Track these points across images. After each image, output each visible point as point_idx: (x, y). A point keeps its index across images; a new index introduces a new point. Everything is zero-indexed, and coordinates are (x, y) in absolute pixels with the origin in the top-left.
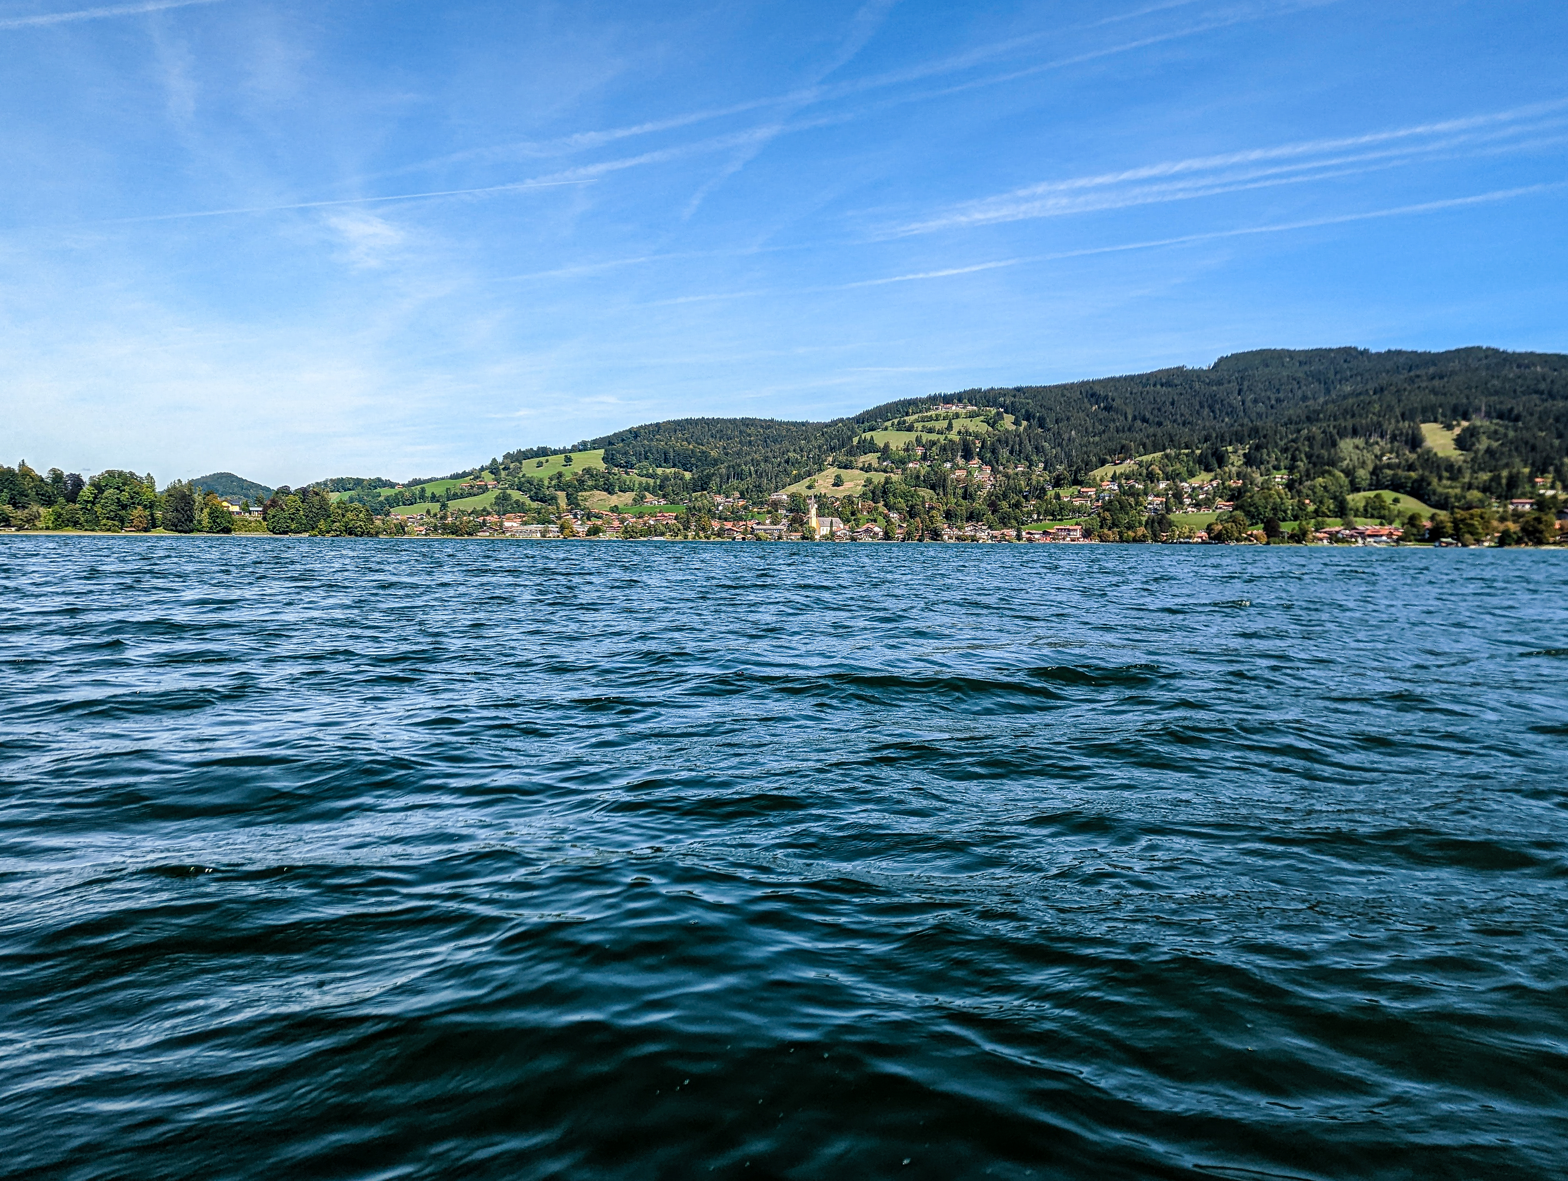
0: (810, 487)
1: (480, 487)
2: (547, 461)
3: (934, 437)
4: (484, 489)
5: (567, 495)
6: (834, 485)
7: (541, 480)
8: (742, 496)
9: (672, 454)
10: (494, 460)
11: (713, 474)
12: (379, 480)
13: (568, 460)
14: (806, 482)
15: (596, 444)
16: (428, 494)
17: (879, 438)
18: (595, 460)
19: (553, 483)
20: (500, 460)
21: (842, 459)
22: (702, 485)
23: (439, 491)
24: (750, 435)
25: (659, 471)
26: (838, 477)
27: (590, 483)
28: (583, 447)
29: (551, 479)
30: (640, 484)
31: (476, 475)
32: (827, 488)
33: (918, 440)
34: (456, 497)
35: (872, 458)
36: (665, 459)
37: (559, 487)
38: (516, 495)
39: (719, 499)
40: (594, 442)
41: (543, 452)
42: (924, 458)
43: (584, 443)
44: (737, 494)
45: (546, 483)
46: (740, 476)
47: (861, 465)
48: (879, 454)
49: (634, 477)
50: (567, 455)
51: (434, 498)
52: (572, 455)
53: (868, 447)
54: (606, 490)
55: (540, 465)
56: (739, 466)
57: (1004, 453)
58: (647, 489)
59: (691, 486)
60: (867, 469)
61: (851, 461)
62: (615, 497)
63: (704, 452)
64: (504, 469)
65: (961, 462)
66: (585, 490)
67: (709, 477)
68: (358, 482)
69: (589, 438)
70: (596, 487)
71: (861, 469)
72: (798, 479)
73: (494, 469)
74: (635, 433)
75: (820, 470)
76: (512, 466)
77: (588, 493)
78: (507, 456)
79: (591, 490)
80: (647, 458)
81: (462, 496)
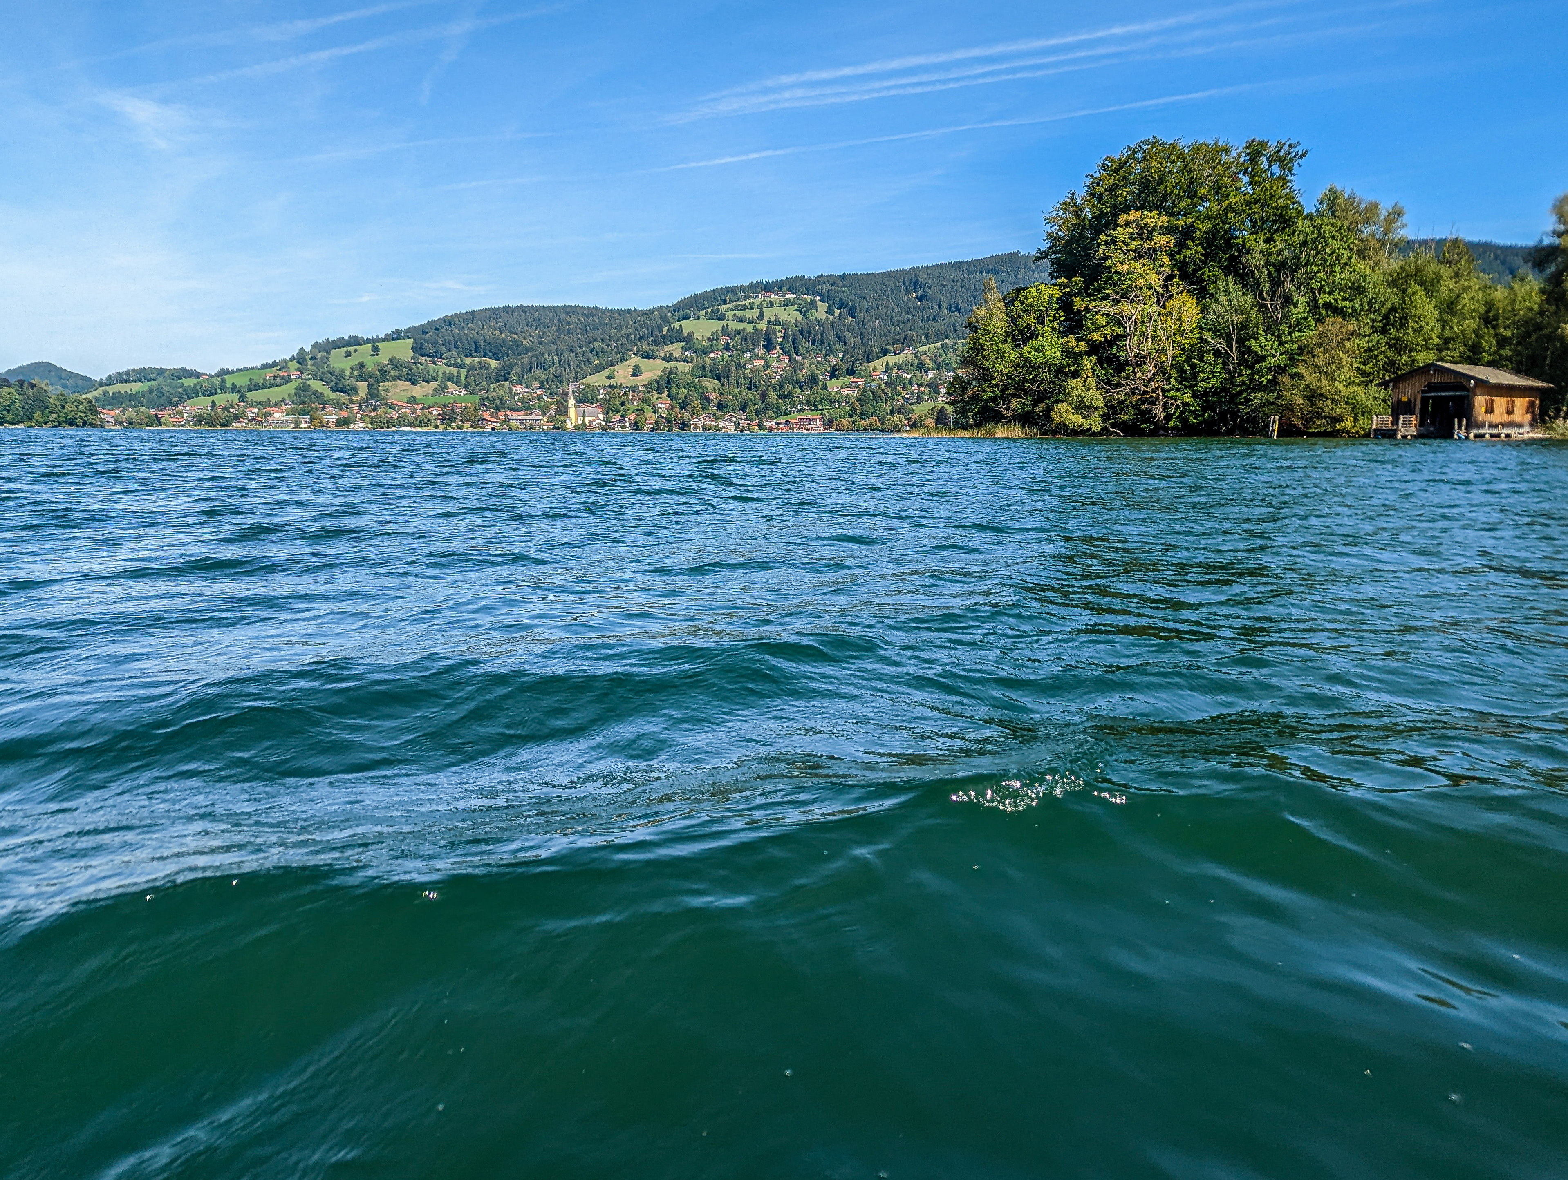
0: (609, 377)
1: (283, 377)
2: (356, 351)
3: (740, 326)
4: (287, 380)
5: (369, 385)
6: (632, 375)
7: (343, 371)
8: (542, 387)
9: (482, 344)
10: (302, 349)
11: (516, 364)
12: (184, 370)
13: (376, 350)
14: (606, 372)
15: (409, 333)
16: (229, 384)
17: (687, 326)
18: (404, 350)
19: (356, 373)
20: (308, 349)
21: (646, 348)
22: (503, 375)
23: (241, 381)
24: (569, 323)
25: (468, 360)
26: (636, 366)
27: (393, 373)
28: (396, 336)
29: (352, 369)
30: (444, 373)
31: (283, 365)
32: (625, 377)
33: (724, 330)
34: (257, 387)
35: (676, 349)
36: (476, 349)
37: (361, 378)
38: (317, 385)
39: (519, 389)
40: (408, 330)
41: (355, 341)
42: (727, 347)
43: (398, 332)
44: (536, 384)
45: (348, 373)
46: (543, 366)
47: (663, 355)
48: (683, 344)
49: (441, 367)
50: (375, 344)
51: (234, 389)
52: (380, 345)
53: (677, 337)
54: (410, 380)
55: (348, 354)
56: (543, 355)
57: (804, 343)
58: (450, 379)
59: (493, 376)
60: (668, 359)
61: (653, 351)
62: (418, 387)
63: (516, 341)
64: (311, 359)
65: (761, 352)
66: (388, 381)
67: (511, 367)
68: (161, 372)
69: (402, 328)
70: (399, 378)
71: (663, 359)
72: (598, 369)
73: (300, 358)
74: (448, 322)
75: (623, 360)
76: (319, 355)
77: (390, 384)
78: (316, 345)
79: (394, 380)
80: (456, 347)
81: (264, 387)
